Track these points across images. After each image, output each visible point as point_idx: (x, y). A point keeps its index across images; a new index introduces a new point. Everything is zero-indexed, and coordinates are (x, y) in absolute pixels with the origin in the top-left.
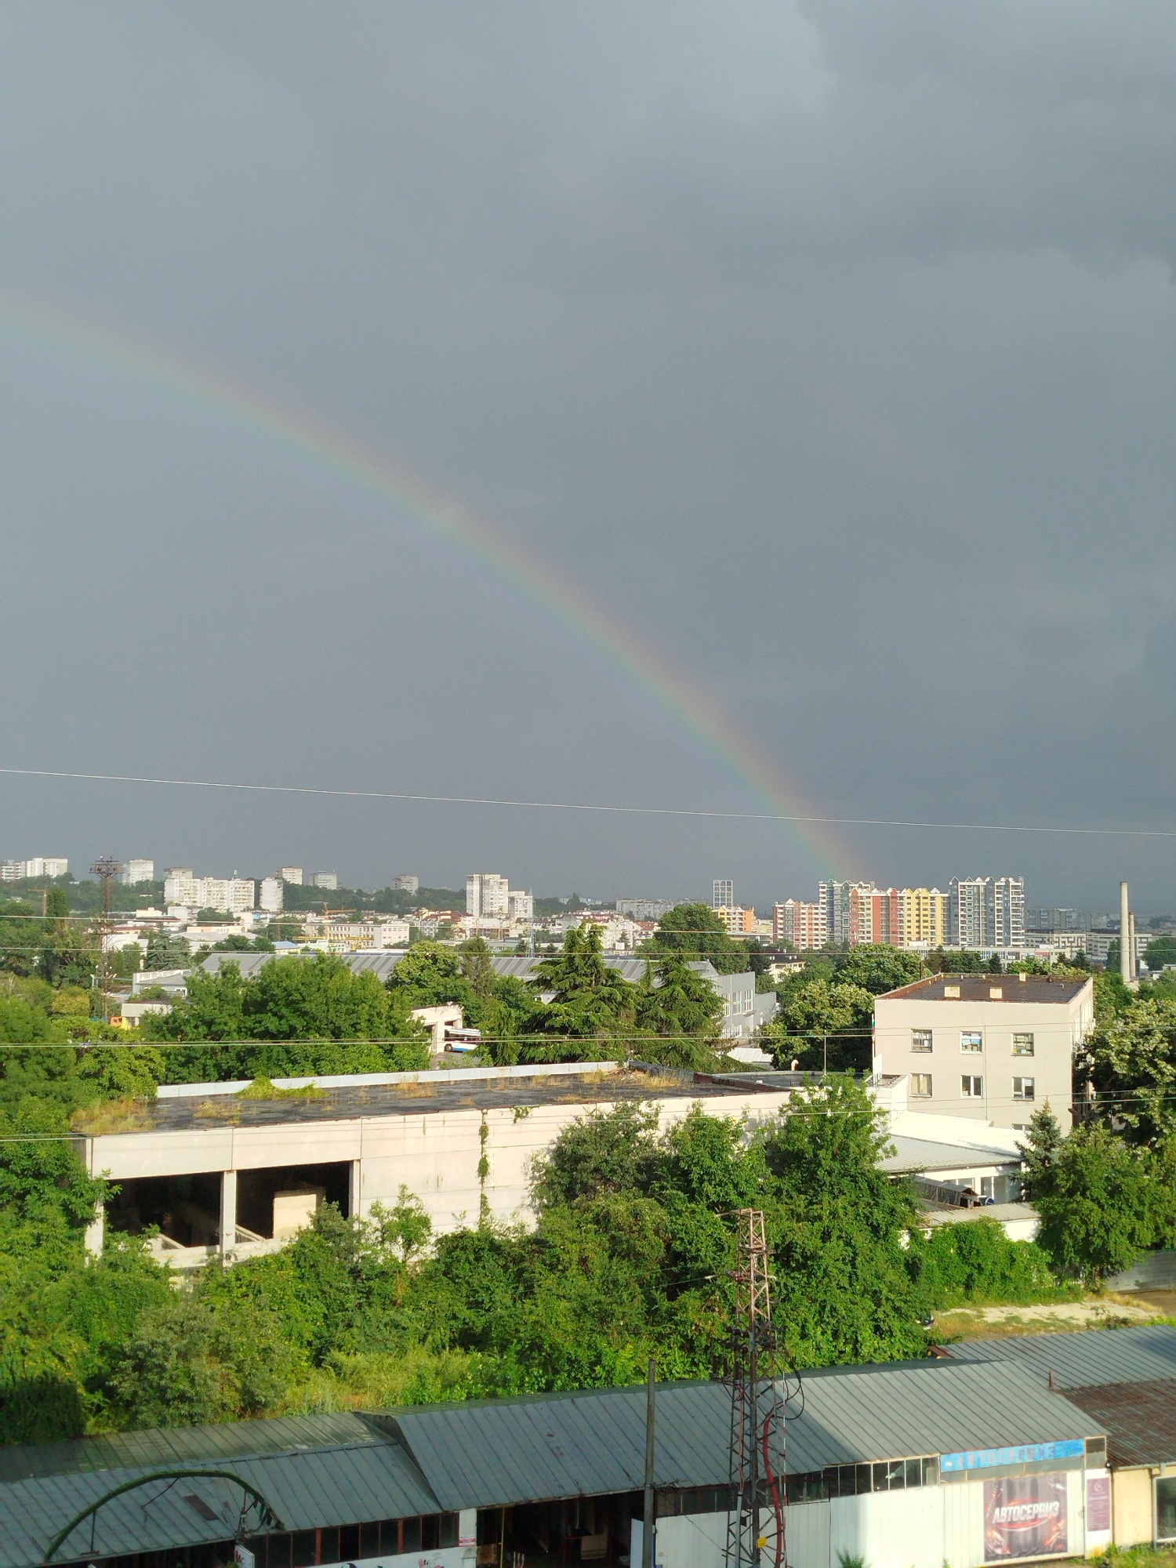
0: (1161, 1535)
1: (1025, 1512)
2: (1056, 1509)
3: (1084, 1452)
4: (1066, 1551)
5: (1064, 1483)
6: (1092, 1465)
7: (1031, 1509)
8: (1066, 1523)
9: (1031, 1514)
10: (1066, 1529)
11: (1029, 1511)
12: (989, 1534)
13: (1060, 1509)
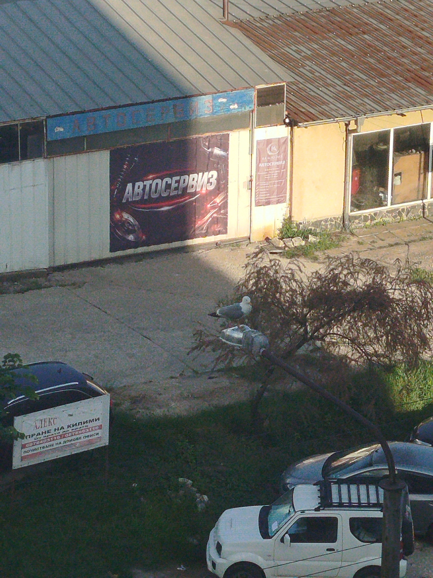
0: (357, 205)
1: (168, 186)
2: (214, 180)
3: (254, 106)
4: (226, 233)
5: (225, 146)
6: (263, 122)
7: (178, 182)
8: (226, 197)
9: (176, 189)
10: (225, 205)
11: (174, 185)
12: (118, 216)
13: (218, 180)
